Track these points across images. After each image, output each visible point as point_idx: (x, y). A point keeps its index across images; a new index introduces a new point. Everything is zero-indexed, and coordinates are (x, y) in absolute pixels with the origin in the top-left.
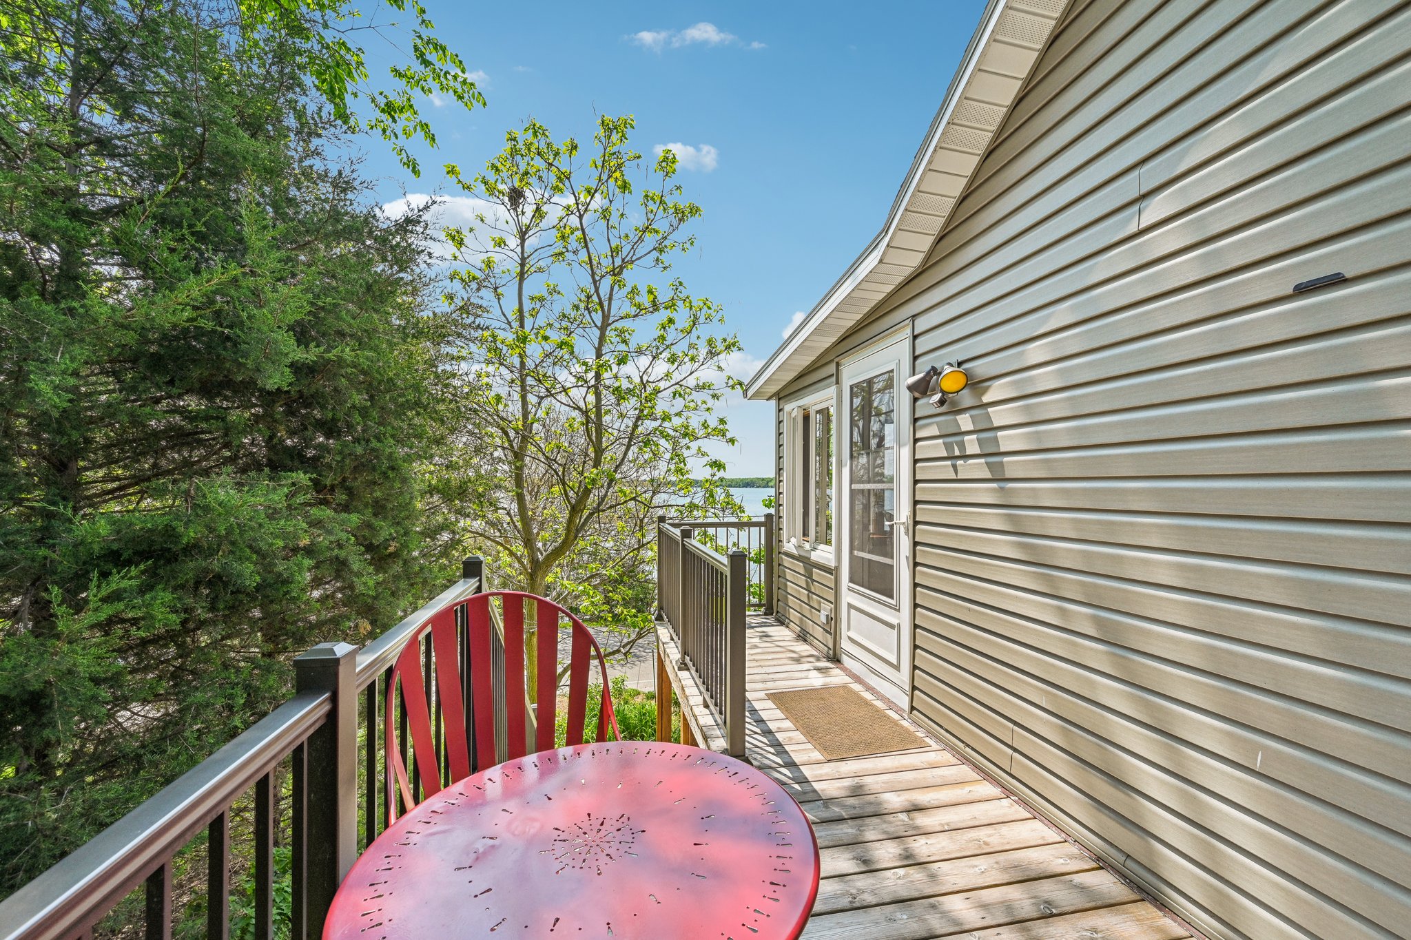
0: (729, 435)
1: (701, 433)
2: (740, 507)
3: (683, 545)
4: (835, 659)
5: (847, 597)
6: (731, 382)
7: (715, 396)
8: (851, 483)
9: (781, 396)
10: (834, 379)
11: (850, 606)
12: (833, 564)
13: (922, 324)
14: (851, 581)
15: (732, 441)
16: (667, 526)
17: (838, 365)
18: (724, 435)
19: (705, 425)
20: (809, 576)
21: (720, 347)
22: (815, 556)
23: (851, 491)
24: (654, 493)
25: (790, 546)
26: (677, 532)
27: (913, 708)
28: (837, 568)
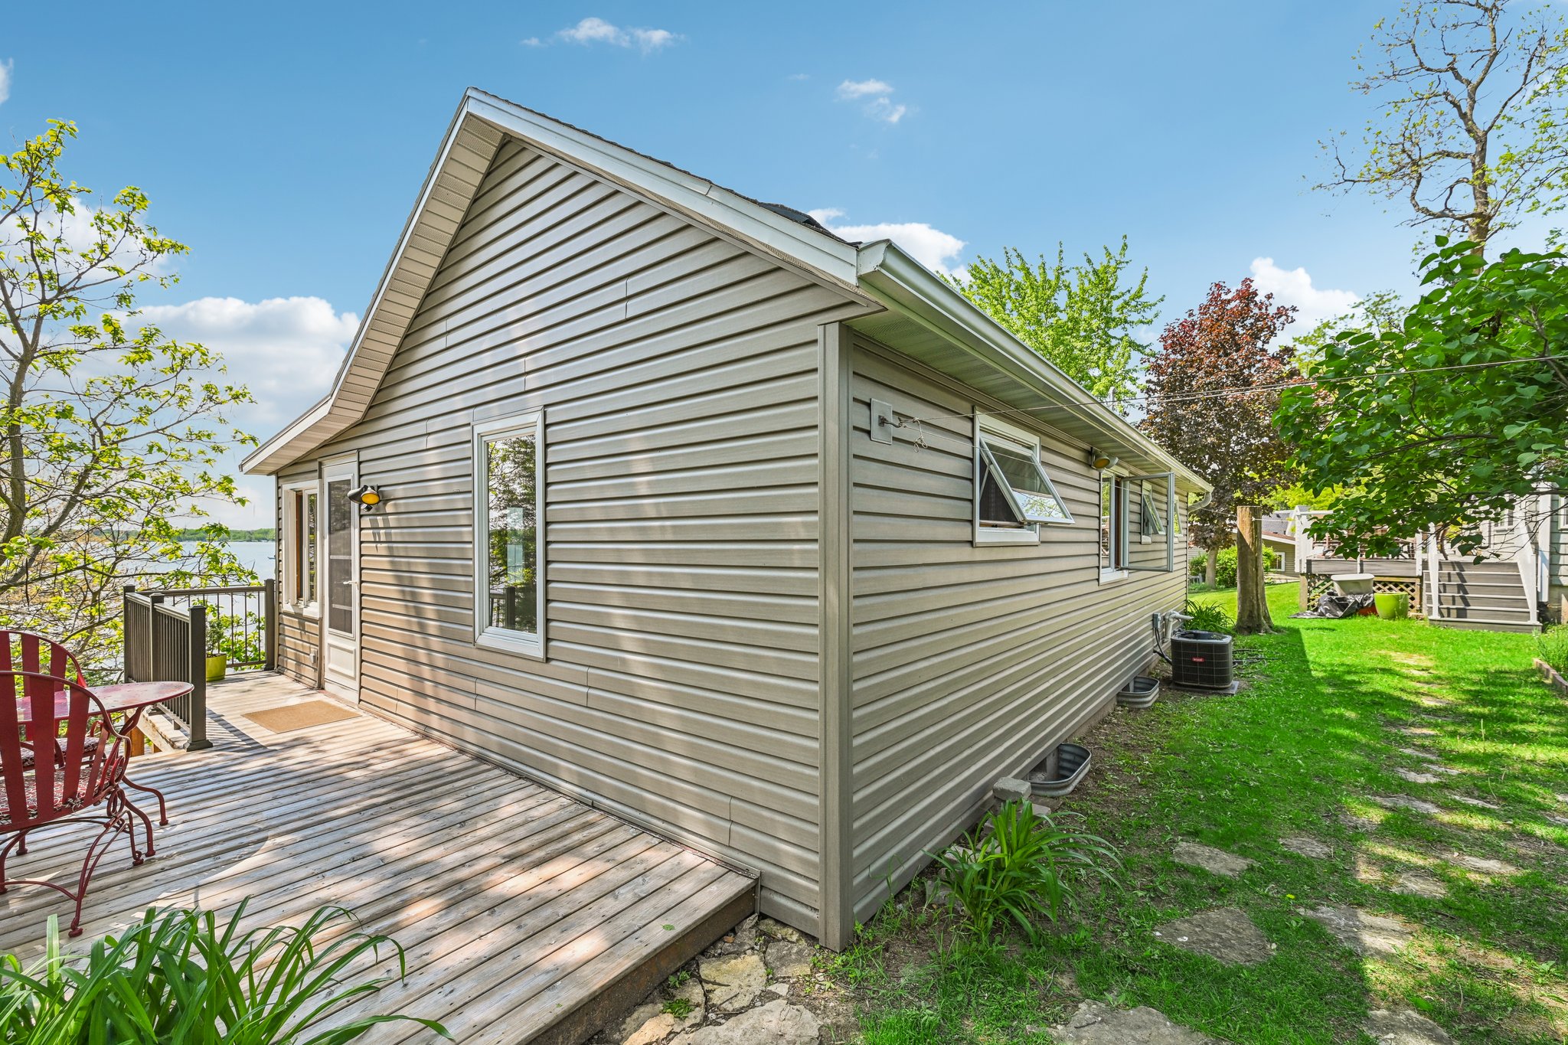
0: (236, 495)
1: (199, 486)
2: (251, 573)
3: (154, 609)
4: (321, 688)
5: (328, 639)
6: (239, 437)
7: (217, 449)
8: (330, 554)
9: (281, 474)
10: (317, 474)
11: (330, 645)
12: (317, 617)
13: (365, 455)
14: (330, 627)
15: (242, 501)
16: (136, 595)
17: (321, 464)
18: (230, 494)
19: (205, 478)
20: (302, 628)
21: (223, 396)
22: (306, 613)
23: (331, 561)
24: (118, 559)
25: (287, 607)
26: (147, 600)
27: (360, 700)
28: (321, 619)
